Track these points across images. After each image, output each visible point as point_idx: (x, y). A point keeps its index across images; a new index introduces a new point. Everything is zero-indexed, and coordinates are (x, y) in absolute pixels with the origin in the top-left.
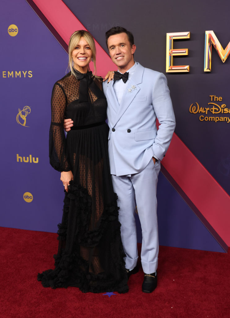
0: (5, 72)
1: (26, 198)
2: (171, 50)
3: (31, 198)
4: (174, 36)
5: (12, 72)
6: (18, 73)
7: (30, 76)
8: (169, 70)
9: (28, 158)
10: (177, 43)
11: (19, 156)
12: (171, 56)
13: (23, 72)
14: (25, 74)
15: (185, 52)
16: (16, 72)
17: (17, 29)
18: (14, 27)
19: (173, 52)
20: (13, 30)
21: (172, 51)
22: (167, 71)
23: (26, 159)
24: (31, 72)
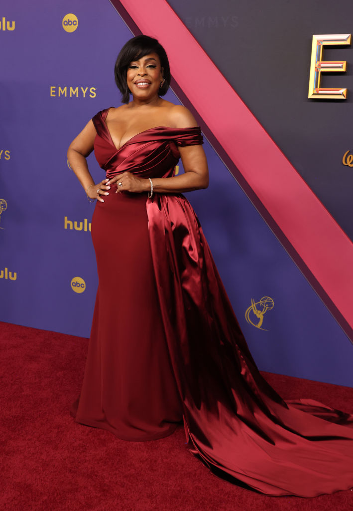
0: (55, 87)
1: (75, 286)
2: (318, 62)
3: (82, 286)
4: (324, 41)
5: (65, 89)
6: (74, 90)
7: (93, 95)
8: (314, 94)
9: (81, 224)
10: (329, 52)
11: (68, 220)
12: (317, 73)
13: (82, 88)
14: (84, 92)
15: (341, 67)
16: (71, 89)
17: (76, 22)
18: (71, 17)
19: (322, 65)
20: (70, 23)
21: (319, 65)
22: (310, 96)
23: (78, 226)
24: (95, 89)
